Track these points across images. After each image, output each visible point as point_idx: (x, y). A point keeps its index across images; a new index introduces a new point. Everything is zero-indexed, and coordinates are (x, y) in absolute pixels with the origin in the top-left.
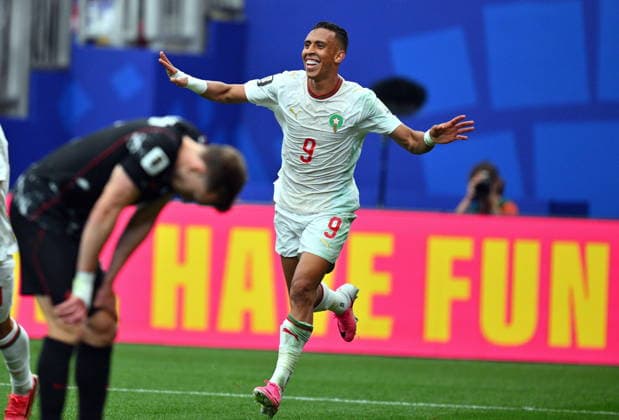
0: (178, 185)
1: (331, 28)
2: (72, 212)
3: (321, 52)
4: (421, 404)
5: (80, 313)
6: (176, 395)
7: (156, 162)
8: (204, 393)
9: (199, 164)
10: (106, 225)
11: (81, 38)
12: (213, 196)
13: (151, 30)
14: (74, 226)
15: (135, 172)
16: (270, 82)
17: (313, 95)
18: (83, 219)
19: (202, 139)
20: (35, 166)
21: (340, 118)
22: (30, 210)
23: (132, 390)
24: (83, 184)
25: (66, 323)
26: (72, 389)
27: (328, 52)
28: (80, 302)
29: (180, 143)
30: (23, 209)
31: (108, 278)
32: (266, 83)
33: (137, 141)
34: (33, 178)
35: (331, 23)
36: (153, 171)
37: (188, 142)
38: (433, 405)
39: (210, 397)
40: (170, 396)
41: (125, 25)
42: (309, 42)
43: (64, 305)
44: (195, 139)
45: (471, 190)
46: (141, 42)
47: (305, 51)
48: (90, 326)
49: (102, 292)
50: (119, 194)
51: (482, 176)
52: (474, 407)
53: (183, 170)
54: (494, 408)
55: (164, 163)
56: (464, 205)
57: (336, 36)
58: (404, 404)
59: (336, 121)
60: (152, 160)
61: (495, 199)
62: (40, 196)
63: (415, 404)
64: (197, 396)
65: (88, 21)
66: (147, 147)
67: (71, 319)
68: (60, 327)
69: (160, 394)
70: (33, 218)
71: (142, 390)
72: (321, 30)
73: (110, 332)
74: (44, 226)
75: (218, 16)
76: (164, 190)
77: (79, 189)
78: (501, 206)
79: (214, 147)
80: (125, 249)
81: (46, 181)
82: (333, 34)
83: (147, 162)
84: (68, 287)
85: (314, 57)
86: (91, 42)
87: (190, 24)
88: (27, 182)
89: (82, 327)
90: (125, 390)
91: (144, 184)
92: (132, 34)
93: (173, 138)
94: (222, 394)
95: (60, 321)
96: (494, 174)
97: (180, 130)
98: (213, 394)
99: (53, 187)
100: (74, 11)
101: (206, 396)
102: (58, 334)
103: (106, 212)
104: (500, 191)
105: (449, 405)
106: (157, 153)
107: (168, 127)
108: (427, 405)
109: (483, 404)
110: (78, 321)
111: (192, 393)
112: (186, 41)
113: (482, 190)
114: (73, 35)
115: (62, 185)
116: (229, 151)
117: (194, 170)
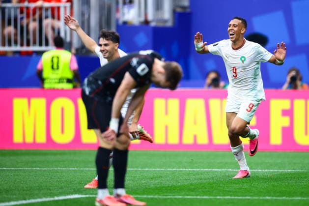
0: (153, 79)
1: (239, 19)
2: (108, 93)
3: (236, 29)
4: (266, 170)
5: (113, 136)
6: (162, 171)
7: (143, 70)
8: (174, 169)
9: (162, 70)
10: (123, 98)
11: (121, 22)
12: (168, 84)
13: (150, 17)
14: (110, 99)
15: (134, 74)
16: (217, 44)
17: (233, 49)
18: (113, 95)
19: (163, 59)
20: (92, 74)
21: (244, 57)
22: (90, 93)
23: (143, 169)
24: (113, 80)
25: (108, 140)
26: (111, 170)
27: (238, 29)
28: (113, 131)
29: (153, 62)
30: (87, 92)
31: (125, 121)
32: (216, 45)
33: (134, 61)
34: (91, 79)
35: (239, 17)
36: (142, 74)
37: (157, 61)
38: (271, 170)
39: (177, 171)
40: (159, 171)
41: (139, 15)
42: (231, 25)
43: (106, 133)
44: (160, 59)
45: (288, 79)
46: (147, 22)
47: (229, 29)
48: (118, 141)
49: (123, 127)
50: (128, 84)
51: (293, 73)
52: (289, 171)
53: (155, 73)
54: (298, 171)
55: (147, 70)
56: (286, 86)
57: (242, 22)
58: (259, 170)
59: (243, 59)
60: (142, 69)
61: (299, 83)
62: (94, 87)
63: (263, 170)
64: (171, 171)
65: (124, 14)
66: (139, 63)
67: (110, 138)
68: (105, 142)
69: (155, 170)
70: (91, 96)
71: (147, 169)
72: (235, 20)
73: (127, 143)
74: (96, 99)
75: (179, 10)
76: (147, 82)
77: (111, 83)
78: (302, 86)
79: (168, 62)
80: (132, 107)
81: (97, 80)
82: (240, 21)
83: (139, 70)
84: (108, 125)
85: (233, 31)
86: (125, 23)
87: (167, 14)
88: (88, 80)
89: (115, 142)
90: (140, 169)
91: (138, 80)
92: (142, 19)
93: (150, 59)
94: (181, 169)
95: (105, 139)
96: (298, 72)
97: (153, 56)
98: (178, 169)
99: (100, 82)
100: (117, 10)
101: (175, 171)
102: (105, 145)
103: (123, 92)
104: (301, 79)
105: (278, 170)
106: (143, 66)
107: (148, 55)
108: (269, 170)
109: (293, 169)
110: (112, 139)
111: (169, 169)
112: (166, 21)
113: (293, 79)
114: (117, 20)
115: (103, 82)
116: (175, 64)
117: (160, 73)
